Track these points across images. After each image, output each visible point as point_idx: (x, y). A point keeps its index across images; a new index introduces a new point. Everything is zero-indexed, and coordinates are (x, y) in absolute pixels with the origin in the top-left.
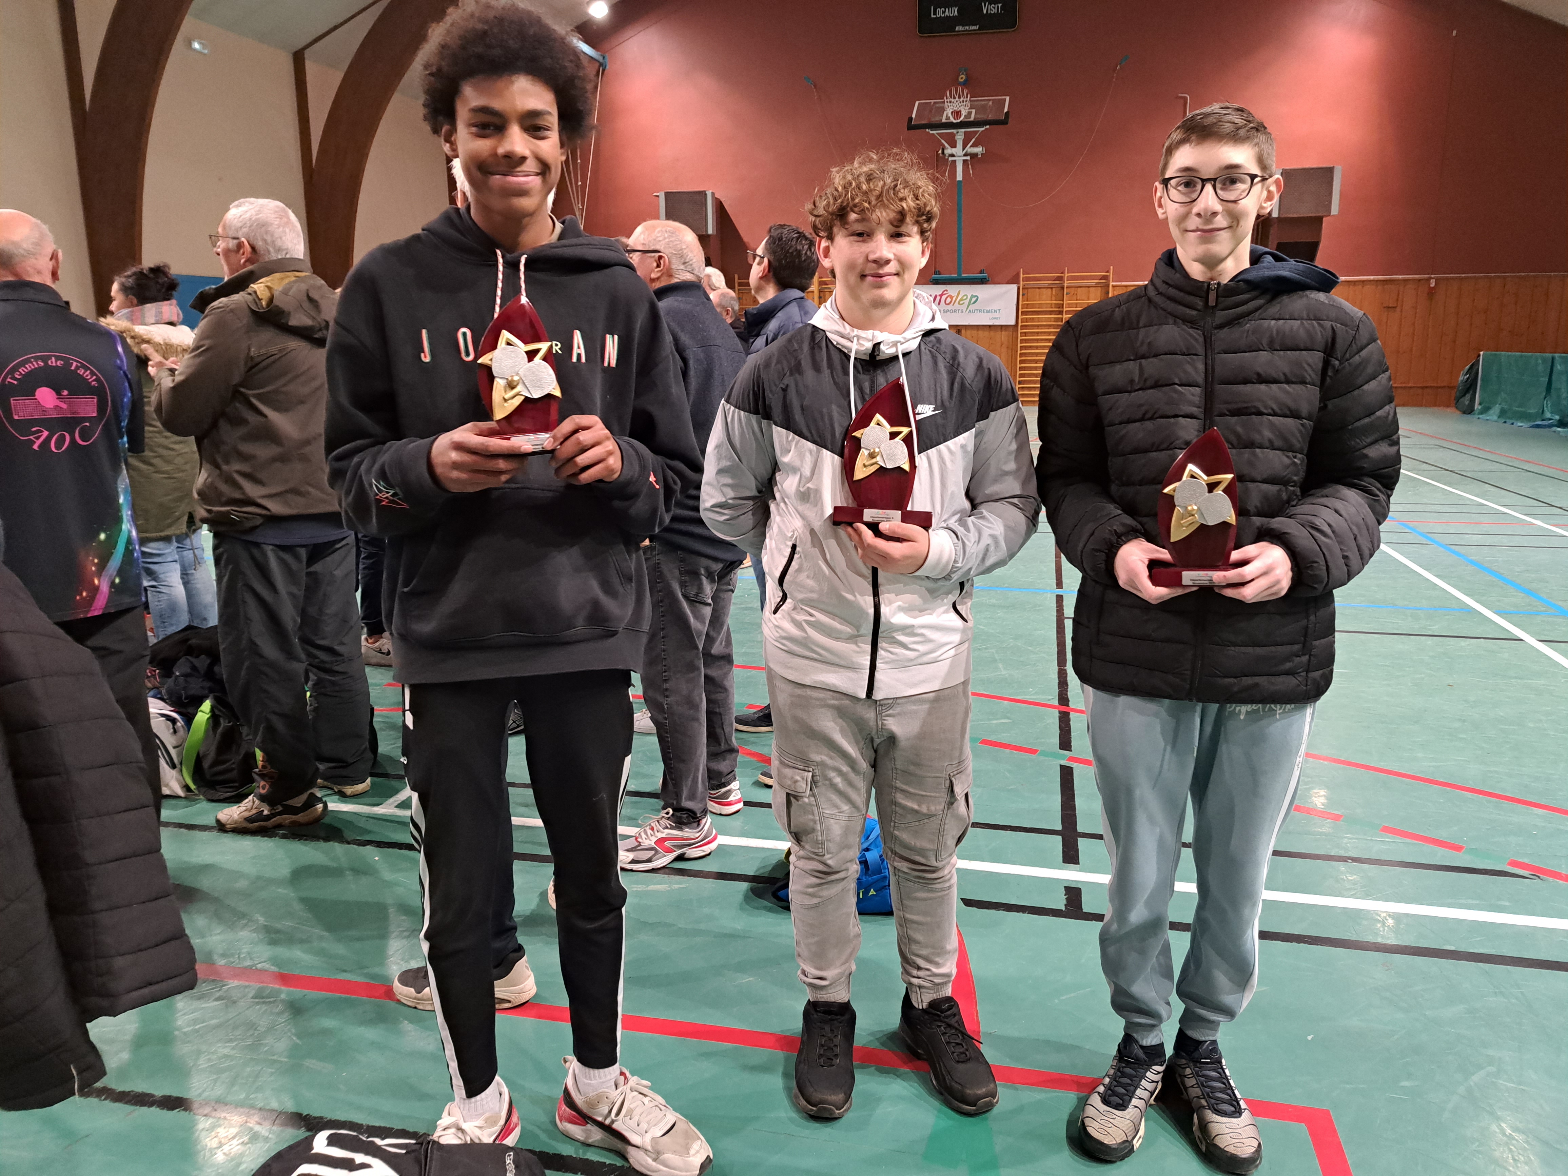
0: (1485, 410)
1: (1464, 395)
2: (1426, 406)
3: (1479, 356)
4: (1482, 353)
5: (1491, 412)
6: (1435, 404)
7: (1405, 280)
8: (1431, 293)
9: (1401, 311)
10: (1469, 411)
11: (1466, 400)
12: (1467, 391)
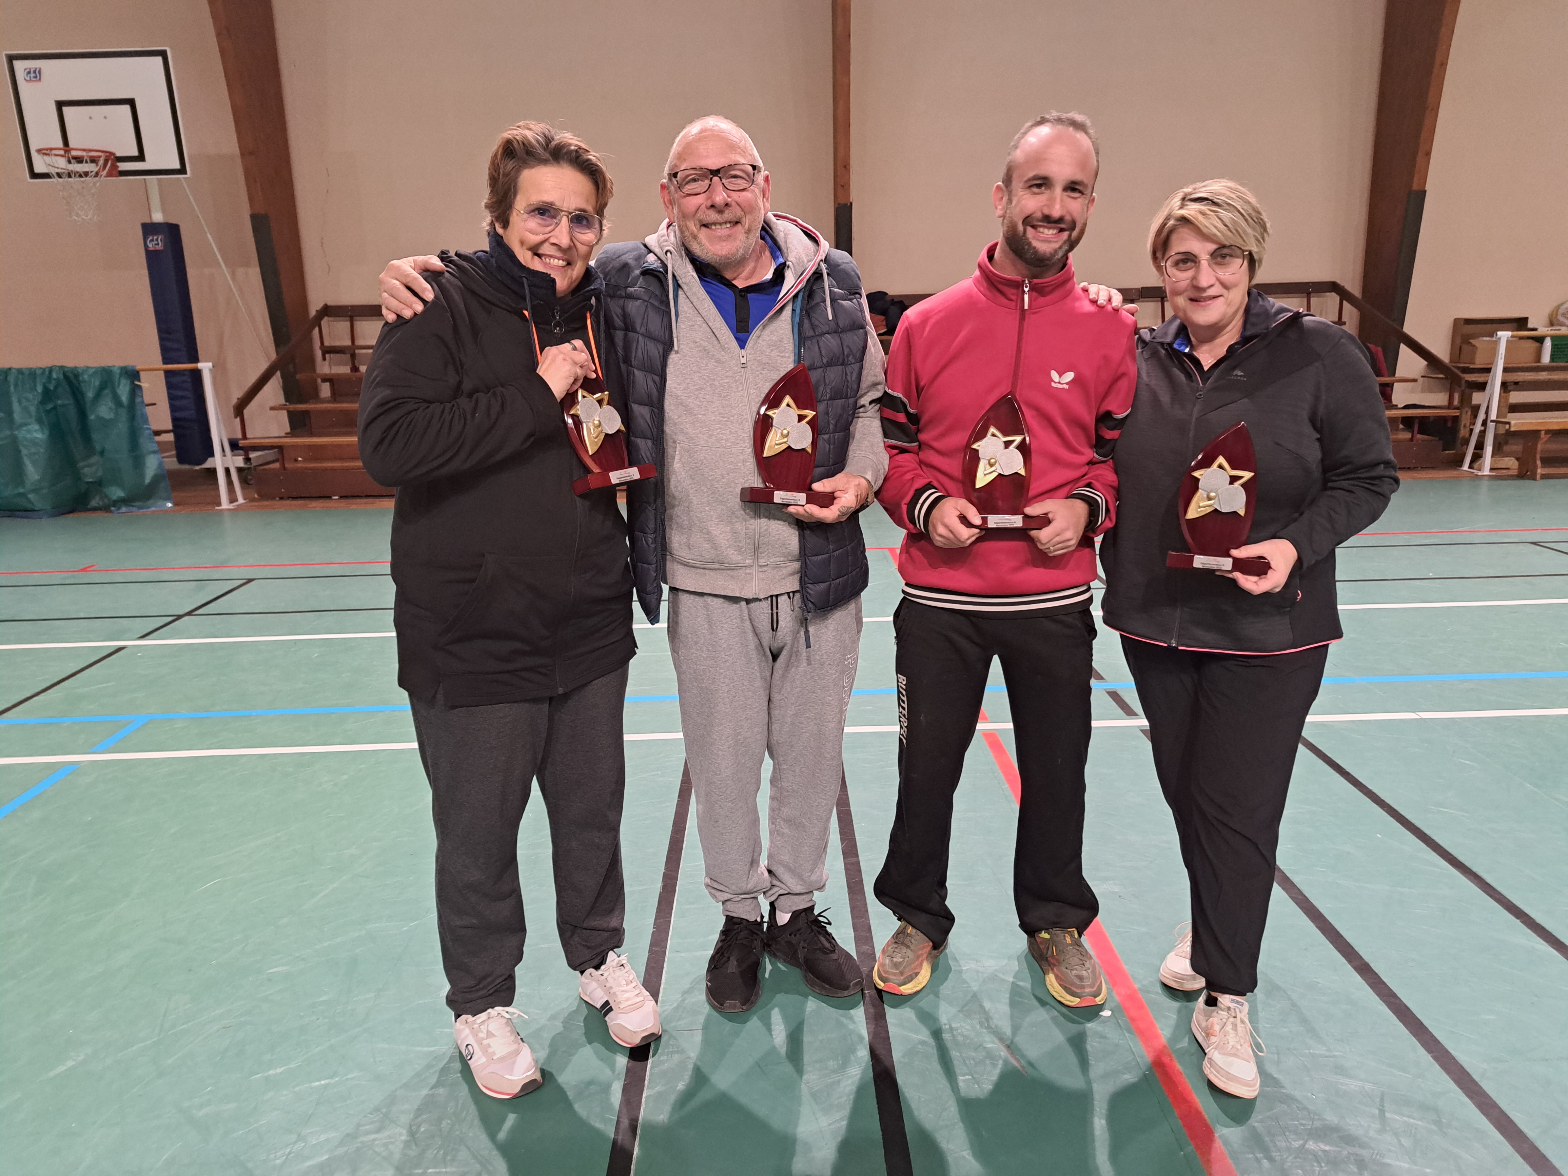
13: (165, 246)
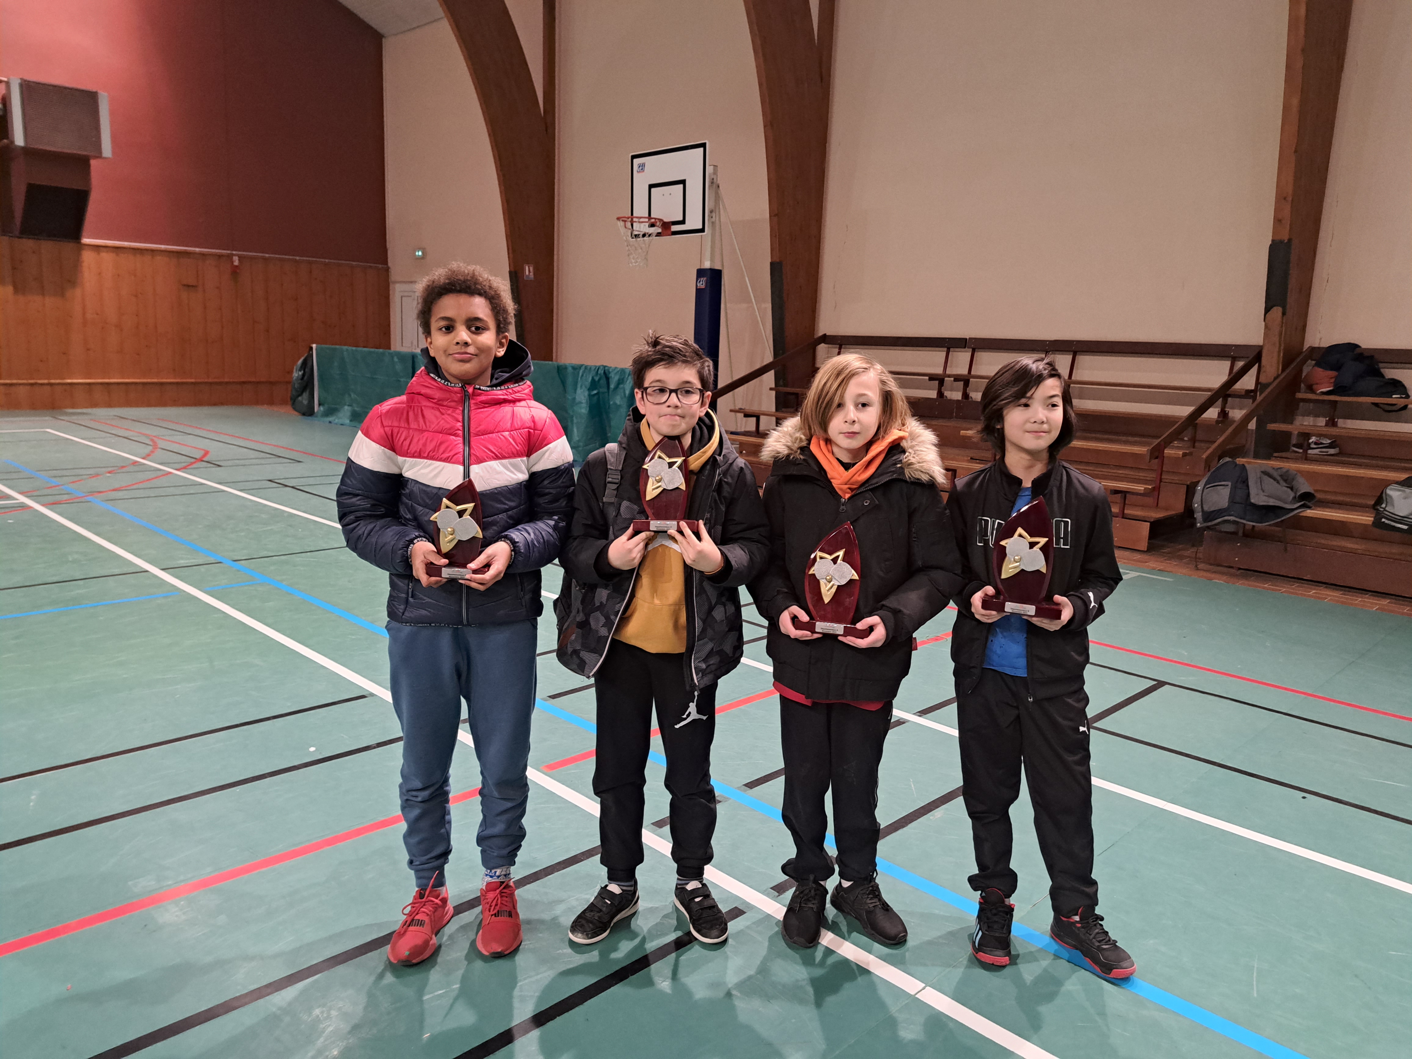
0: (331, 412)
1: (301, 395)
2: (247, 404)
3: (311, 348)
4: (314, 346)
5: (341, 414)
6: (256, 401)
7: (203, 255)
8: (235, 272)
9: (204, 291)
10: (308, 412)
11: (304, 399)
12: (303, 390)
13: (706, 286)
